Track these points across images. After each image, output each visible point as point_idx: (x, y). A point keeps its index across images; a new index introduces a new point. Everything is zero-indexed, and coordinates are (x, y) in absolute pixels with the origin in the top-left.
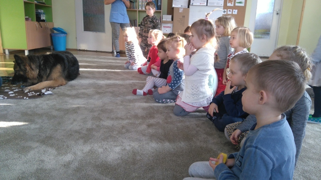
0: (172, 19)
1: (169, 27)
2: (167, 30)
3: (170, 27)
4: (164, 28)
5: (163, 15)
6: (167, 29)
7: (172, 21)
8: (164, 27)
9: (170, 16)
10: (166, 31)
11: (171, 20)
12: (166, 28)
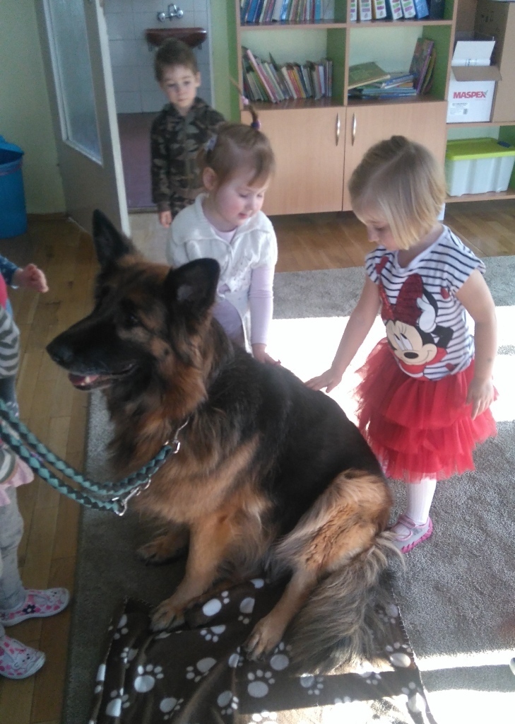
0: (495, 58)
1: (476, 94)
2: (466, 107)
3: (483, 95)
4: (458, 100)
5: (460, 43)
6: (470, 103)
7: (494, 68)
8: (457, 95)
9: (490, 45)
10: (465, 111)
11: (488, 62)
12: (463, 100)
